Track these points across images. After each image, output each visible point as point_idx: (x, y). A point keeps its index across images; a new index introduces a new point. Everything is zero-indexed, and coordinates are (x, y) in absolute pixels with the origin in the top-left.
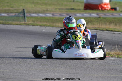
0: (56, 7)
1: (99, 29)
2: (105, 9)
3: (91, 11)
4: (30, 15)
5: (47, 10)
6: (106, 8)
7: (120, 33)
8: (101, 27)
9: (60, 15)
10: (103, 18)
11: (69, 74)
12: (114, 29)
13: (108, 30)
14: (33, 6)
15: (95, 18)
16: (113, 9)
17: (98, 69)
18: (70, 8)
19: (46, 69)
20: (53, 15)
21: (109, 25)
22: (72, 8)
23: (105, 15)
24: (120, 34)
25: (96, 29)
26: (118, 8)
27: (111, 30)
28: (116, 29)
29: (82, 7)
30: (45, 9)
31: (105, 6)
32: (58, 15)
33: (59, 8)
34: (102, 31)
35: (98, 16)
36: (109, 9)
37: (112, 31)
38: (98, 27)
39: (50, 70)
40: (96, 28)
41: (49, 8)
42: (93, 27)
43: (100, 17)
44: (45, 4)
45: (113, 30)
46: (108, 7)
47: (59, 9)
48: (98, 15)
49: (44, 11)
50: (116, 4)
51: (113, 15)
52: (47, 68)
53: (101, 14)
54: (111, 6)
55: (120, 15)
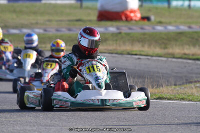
0: (51, 18)
1: (115, 52)
2: (131, 20)
3: (109, 23)
4: (8, 31)
5: (37, 23)
6: (134, 18)
7: (149, 57)
8: (118, 48)
9: (57, 30)
10: (126, 34)
11: (38, 126)
12: (140, 51)
13: (130, 53)
14: (14, 16)
15: (113, 34)
16: (146, 18)
17: (89, 116)
18: (75, 18)
19: (4, 120)
20: (45, 30)
21: (132, 45)
22: (78, 18)
23: (130, 29)
24: (148, 59)
25: (110, 52)
26: (153, 18)
27: (134, 53)
28: (143, 51)
29: (94, 17)
30: (34, 22)
31: (132, 15)
32: (53, 30)
33: (57, 18)
34: (120, 56)
35: (118, 31)
36: (137, 19)
37: (136, 55)
38: (114, 50)
39: (9, 121)
40: (111, 50)
41: (41, 19)
42: (105, 49)
43: (120, 33)
44: (35, 13)
45: (138, 53)
46: (136, 16)
47: (57, 21)
48: (118, 29)
49: (32, 24)
50: (150, 10)
51: (142, 28)
52: (6, 118)
53: (124, 28)
54: (141, 14)
55: (154, 28)
